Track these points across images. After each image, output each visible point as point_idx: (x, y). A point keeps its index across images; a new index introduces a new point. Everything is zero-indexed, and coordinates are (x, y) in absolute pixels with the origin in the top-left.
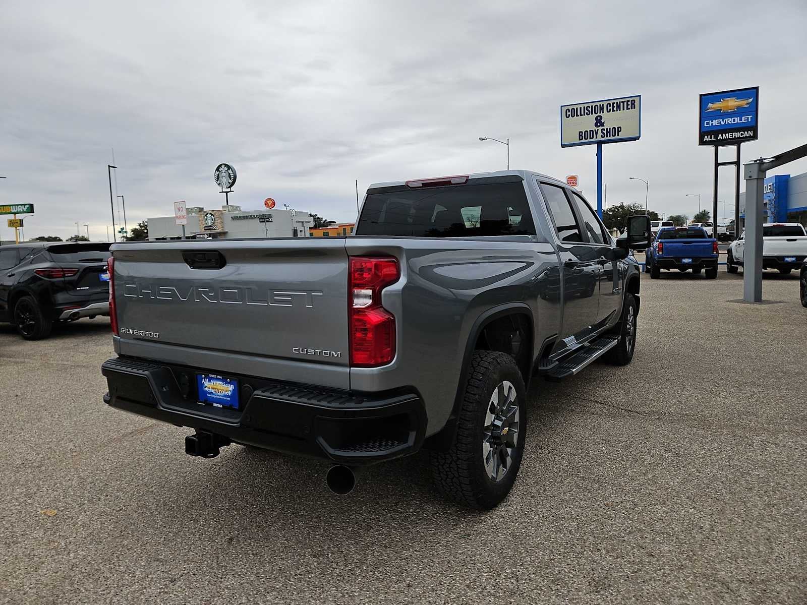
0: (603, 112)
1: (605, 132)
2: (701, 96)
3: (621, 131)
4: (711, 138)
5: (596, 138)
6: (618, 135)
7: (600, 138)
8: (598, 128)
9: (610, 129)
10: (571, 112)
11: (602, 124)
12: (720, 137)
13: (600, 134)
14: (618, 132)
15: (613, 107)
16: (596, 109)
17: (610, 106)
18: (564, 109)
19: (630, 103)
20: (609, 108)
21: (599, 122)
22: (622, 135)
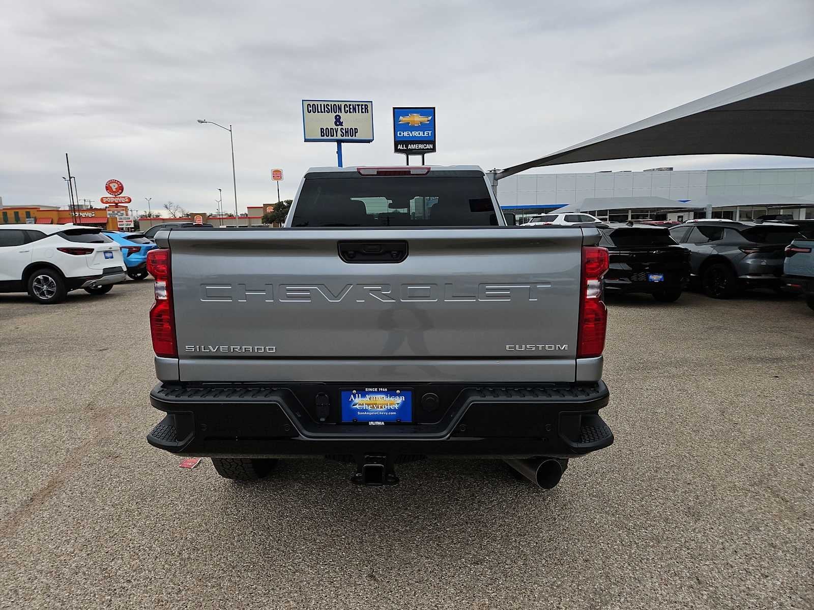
0: (341, 112)
1: (344, 131)
2: (394, 108)
3: (357, 132)
4: (403, 147)
5: (337, 136)
6: (355, 136)
7: (339, 137)
8: (338, 127)
9: (348, 129)
10: (312, 107)
11: (341, 124)
12: (409, 147)
13: (339, 132)
14: (355, 133)
15: (350, 109)
16: (335, 108)
17: (347, 107)
18: (306, 104)
19: (363, 107)
20: (346, 109)
21: (338, 121)
22: (358, 136)
